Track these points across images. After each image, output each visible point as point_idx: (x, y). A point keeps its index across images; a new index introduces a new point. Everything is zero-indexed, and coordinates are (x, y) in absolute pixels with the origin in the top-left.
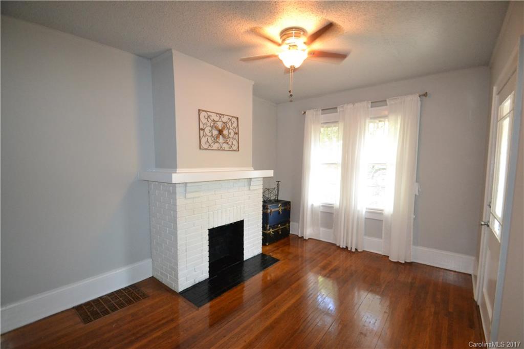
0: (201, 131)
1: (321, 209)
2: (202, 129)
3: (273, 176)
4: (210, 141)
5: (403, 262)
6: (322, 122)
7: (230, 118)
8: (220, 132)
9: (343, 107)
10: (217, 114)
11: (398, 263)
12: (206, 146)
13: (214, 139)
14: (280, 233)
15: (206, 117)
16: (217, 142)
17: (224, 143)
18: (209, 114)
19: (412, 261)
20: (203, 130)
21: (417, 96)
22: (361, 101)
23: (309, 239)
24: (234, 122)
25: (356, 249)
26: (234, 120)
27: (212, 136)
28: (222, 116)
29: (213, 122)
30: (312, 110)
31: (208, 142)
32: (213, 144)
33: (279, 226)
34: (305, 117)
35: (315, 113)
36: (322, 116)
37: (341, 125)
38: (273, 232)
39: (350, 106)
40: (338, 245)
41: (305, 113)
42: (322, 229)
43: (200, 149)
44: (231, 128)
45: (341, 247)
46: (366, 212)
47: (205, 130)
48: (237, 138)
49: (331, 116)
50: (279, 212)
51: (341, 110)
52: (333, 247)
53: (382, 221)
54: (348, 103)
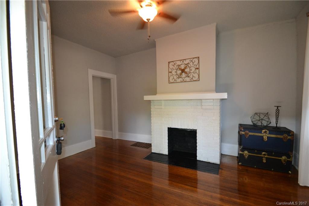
0: (169, 73)
2: (170, 72)
4: (175, 77)
7: (192, 59)
8: (183, 71)
10: (180, 60)
12: (173, 81)
13: (179, 76)
14: (264, 161)
15: (173, 65)
16: (181, 77)
17: (186, 77)
18: (175, 62)
26: (195, 60)
27: (177, 74)
28: (185, 61)
29: (178, 66)
32: (177, 79)
33: (264, 153)
43: (169, 83)
44: (192, 66)
47: (172, 72)
48: (197, 72)
50: (264, 139)
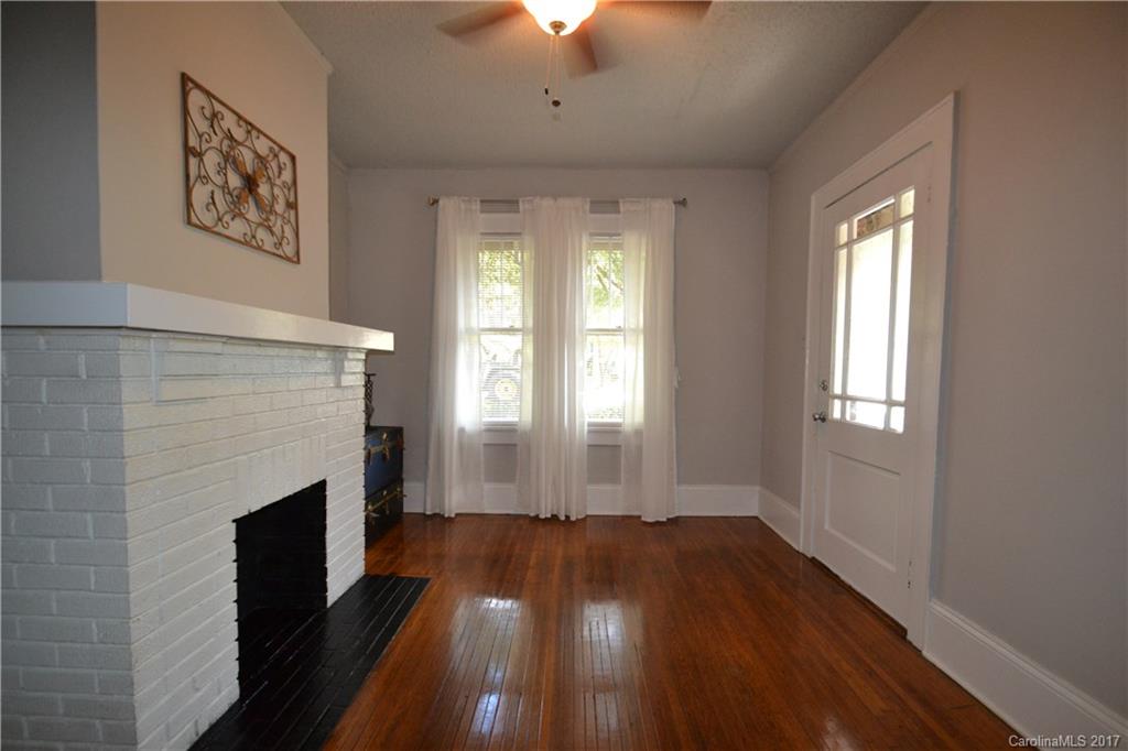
0: (191, 157)
1: (486, 439)
2: (194, 153)
3: (391, 348)
4: (220, 204)
5: (665, 520)
6: (482, 231)
7: (276, 148)
8: (250, 183)
9: (531, 201)
10: (241, 117)
11: (658, 523)
12: (208, 219)
13: (233, 202)
14: (388, 512)
15: (208, 113)
16: (241, 215)
17: (261, 224)
18: (218, 107)
19: (677, 514)
20: (199, 155)
21: (671, 201)
22: (570, 195)
23: (457, 515)
24: (285, 164)
25: (567, 517)
26: (283, 157)
27: (226, 187)
28: (254, 133)
29: (226, 142)
30: (456, 198)
31: (214, 203)
32: (227, 218)
33: (385, 493)
34: (436, 213)
35: (463, 206)
36: (483, 215)
37: (528, 240)
38: (374, 511)
39: (547, 202)
40: (532, 514)
41: (436, 202)
42: (487, 486)
43: (189, 221)
44: (278, 182)
45: (542, 516)
46: (589, 432)
47: (205, 159)
48: (293, 220)
49: (503, 219)
50: (384, 456)
51: (527, 206)
52: (521, 522)
53: (620, 446)
54: (543, 196)
